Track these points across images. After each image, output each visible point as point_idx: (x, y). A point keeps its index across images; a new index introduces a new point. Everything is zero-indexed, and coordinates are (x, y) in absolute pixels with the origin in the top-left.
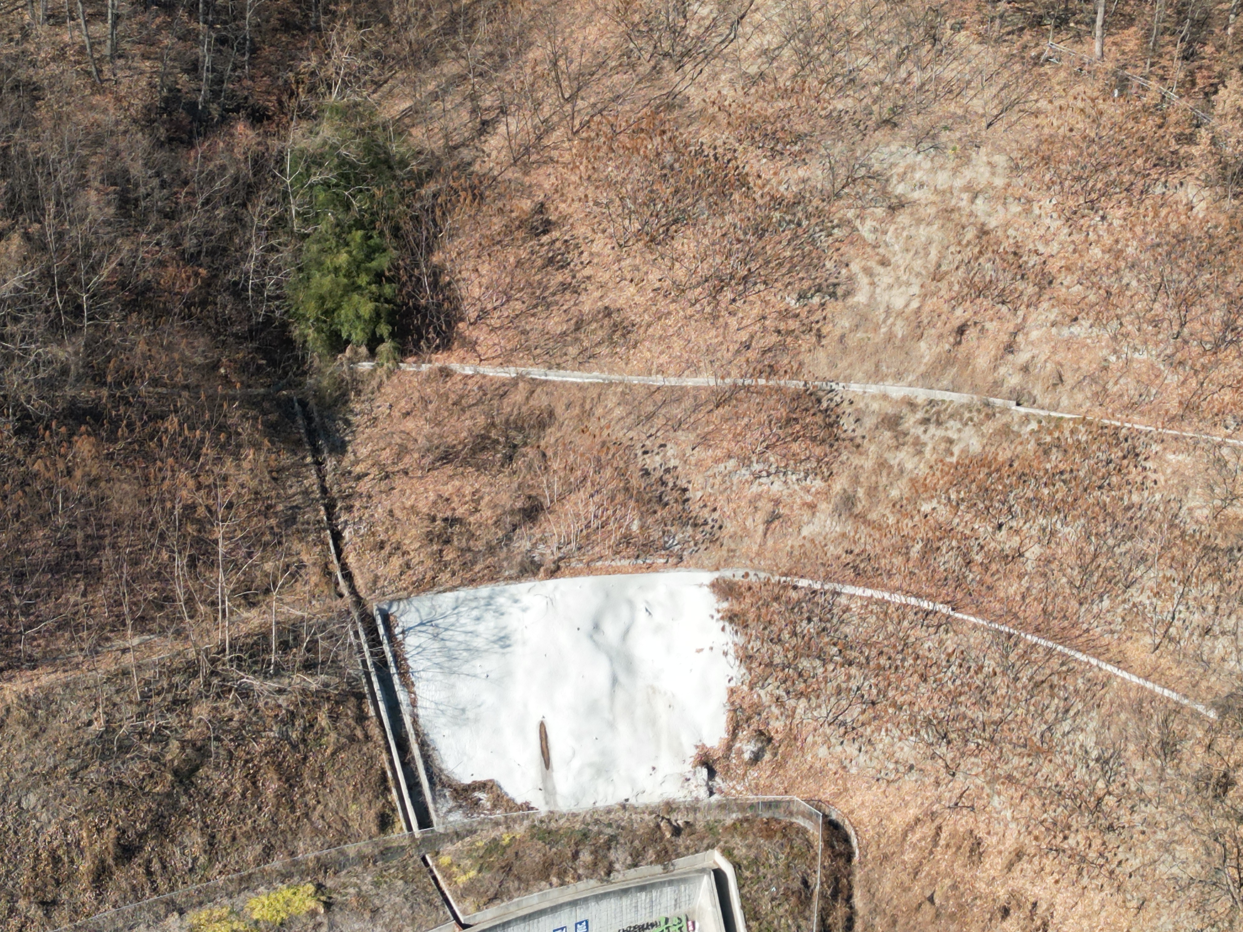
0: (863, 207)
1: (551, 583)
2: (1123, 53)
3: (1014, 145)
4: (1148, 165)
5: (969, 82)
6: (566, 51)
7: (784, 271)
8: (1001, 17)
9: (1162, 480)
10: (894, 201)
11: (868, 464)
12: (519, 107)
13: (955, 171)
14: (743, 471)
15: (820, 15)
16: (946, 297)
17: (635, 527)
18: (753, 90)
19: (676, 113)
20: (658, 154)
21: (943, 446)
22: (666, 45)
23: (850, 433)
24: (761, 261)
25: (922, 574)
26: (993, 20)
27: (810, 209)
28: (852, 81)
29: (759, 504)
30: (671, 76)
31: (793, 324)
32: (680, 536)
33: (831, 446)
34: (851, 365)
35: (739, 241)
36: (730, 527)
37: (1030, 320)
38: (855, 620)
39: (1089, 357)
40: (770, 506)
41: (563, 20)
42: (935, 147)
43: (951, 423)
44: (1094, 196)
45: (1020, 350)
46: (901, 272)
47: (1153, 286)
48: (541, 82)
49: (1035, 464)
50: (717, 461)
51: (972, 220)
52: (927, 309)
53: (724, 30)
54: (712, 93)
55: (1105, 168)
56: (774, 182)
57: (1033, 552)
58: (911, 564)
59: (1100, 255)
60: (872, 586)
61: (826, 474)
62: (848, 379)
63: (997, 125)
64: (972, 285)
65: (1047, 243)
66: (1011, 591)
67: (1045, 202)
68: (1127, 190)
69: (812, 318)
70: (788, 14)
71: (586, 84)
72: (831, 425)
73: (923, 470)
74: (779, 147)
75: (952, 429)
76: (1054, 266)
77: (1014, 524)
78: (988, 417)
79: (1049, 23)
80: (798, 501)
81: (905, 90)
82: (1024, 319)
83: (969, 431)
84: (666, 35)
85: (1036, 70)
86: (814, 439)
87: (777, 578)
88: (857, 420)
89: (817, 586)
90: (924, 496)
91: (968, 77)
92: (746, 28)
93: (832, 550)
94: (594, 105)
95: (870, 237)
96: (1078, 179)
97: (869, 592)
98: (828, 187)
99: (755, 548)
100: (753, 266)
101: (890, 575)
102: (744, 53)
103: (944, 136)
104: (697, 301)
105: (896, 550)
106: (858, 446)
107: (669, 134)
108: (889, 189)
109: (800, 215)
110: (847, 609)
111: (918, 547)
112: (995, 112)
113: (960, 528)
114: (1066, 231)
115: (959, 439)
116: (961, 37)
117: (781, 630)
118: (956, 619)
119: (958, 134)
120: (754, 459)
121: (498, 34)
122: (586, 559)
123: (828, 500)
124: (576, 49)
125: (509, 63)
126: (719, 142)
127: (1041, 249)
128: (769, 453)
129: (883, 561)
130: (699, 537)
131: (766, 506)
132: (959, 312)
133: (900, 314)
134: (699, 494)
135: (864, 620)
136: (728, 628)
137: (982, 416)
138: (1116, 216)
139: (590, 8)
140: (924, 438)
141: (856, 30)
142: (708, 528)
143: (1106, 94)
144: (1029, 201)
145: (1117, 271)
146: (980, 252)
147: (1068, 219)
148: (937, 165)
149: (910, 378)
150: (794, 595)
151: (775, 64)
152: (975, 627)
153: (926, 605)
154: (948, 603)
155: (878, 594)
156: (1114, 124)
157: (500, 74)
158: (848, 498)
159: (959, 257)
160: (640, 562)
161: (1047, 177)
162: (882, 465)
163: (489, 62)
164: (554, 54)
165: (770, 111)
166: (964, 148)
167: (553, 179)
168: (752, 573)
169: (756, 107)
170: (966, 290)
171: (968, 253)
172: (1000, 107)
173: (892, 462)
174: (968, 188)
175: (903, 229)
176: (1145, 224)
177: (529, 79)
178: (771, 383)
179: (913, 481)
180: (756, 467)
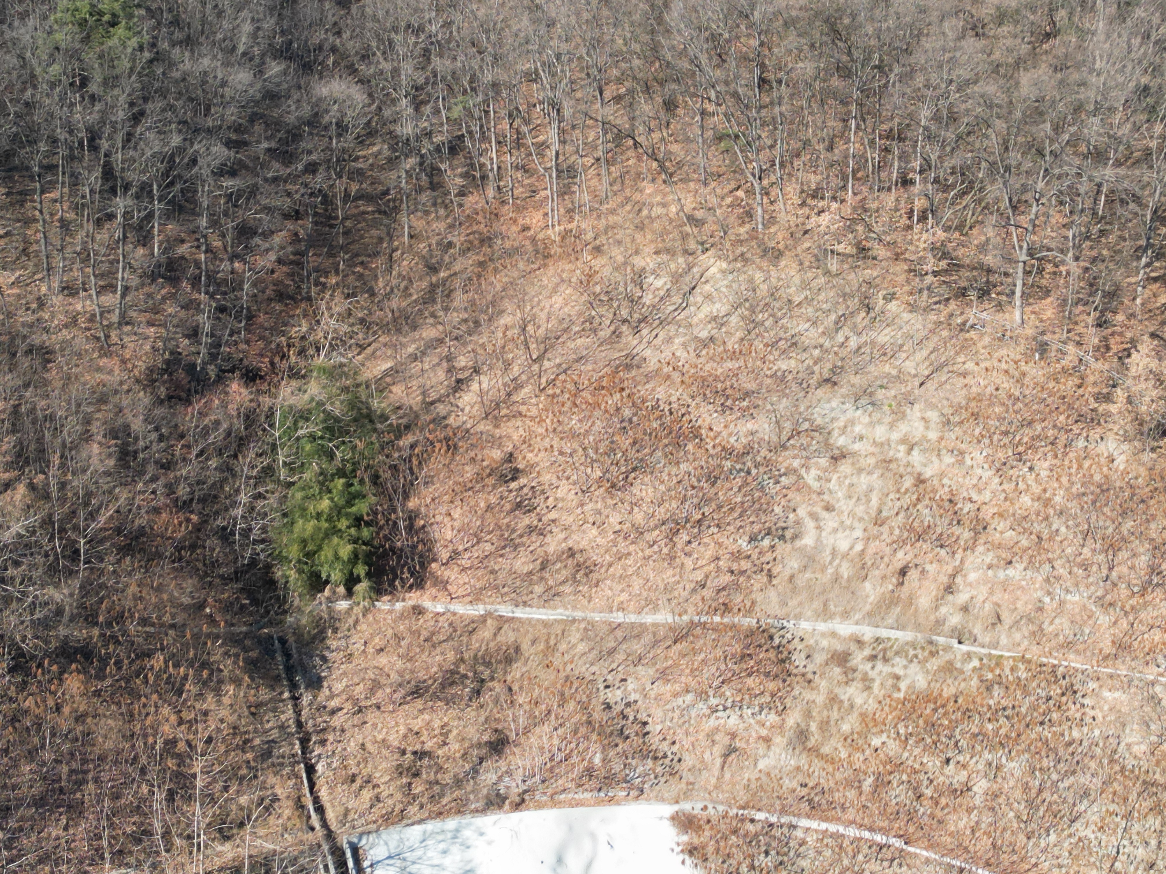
0: (808, 458)
1: (516, 816)
2: (1042, 321)
3: (945, 402)
4: (1070, 422)
5: (901, 346)
6: (534, 317)
7: (736, 515)
8: (929, 288)
9: (1099, 716)
10: (836, 452)
11: (820, 699)
12: (491, 368)
13: (892, 425)
14: (701, 705)
15: (764, 287)
16: (889, 541)
17: (597, 760)
18: (704, 352)
19: (634, 373)
20: (618, 409)
21: (890, 682)
22: (624, 313)
23: (801, 669)
24: (714, 506)
25: (874, 808)
26: (921, 291)
27: (758, 459)
28: (795, 344)
29: (717, 738)
30: (629, 340)
31: (745, 565)
32: (640, 769)
33: (784, 681)
34: (800, 604)
35: (694, 488)
36: (689, 760)
37: (967, 564)
38: (812, 854)
39: (1024, 598)
40: (726, 740)
41: (532, 291)
42: (873, 404)
43: (897, 660)
44: (1021, 449)
45: (959, 591)
46: (844, 517)
47: (1082, 532)
48: (511, 346)
49: (978, 700)
50: (676, 695)
51: (909, 469)
52: (870, 551)
53: (677, 299)
54: (667, 355)
55: (1030, 424)
56: (725, 434)
57: (980, 786)
58: (863, 798)
59: (1029, 503)
60: (826, 819)
61: (780, 708)
62: (798, 617)
63: (929, 384)
64: (911, 529)
65: (980, 491)
66: (961, 825)
67: (976, 454)
68: (1052, 444)
69: (763, 560)
70: (735, 286)
71: (552, 347)
72: (783, 661)
73: (872, 705)
74: (729, 403)
75: (898, 665)
76: (987, 512)
77: (961, 758)
78: (932, 654)
79: (973, 295)
80: (754, 734)
81: (843, 353)
82: (962, 561)
83: (914, 668)
84: (625, 303)
85: (962, 336)
86: (767, 674)
87: (735, 811)
88: (808, 657)
89: (773, 819)
90: (874, 730)
91: (900, 342)
92: (697, 298)
93: (788, 783)
94: (560, 365)
95: (815, 485)
96: (1006, 433)
97: (824, 826)
98: (775, 439)
99: (713, 781)
100: (707, 510)
101: (844, 808)
102: (695, 320)
103: (880, 394)
104: (655, 542)
105: (849, 784)
106: (810, 682)
107: (627, 391)
108: (831, 441)
109: (749, 464)
110: (803, 843)
111: (870, 780)
112: (927, 373)
113: (910, 762)
114: (997, 480)
115: (906, 675)
116: (893, 306)
117: (739, 864)
118: (909, 853)
119: (893, 392)
120: (711, 693)
121: (473, 303)
122: (550, 791)
123: (782, 734)
124: (543, 316)
125: (483, 329)
126: (674, 399)
127: (975, 497)
128: (725, 687)
129: (837, 795)
130: (659, 769)
131: (722, 740)
132: (900, 554)
133: (845, 556)
134: (659, 727)
135: (820, 853)
136: (688, 861)
137: (926, 653)
138: (1043, 467)
139: (556, 280)
140: (872, 674)
141: (797, 300)
142: (667, 761)
143: (1028, 358)
144: (962, 453)
145: (1046, 518)
146: (918, 499)
147: (998, 470)
148: (875, 419)
149: (857, 616)
150: (751, 828)
151: (724, 329)
152: (927, 861)
153: (879, 838)
154: (901, 836)
155: (832, 828)
156: (1036, 384)
157: (475, 338)
158: (802, 732)
159: (898, 504)
160: (602, 794)
161: (977, 432)
162: (833, 700)
163: (464, 327)
164: (524, 320)
165: (720, 370)
166: (899, 404)
167: (521, 431)
168: (710, 806)
169: (707, 367)
170: (906, 534)
171: (906, 501)
172: (931, 369)
173: (842, 697)
174: (903, 441)
175: (846, 477)
176: (1070, 475)
177: (500, 343)
178: (726, 620)
179: (863, 716)
180: (713, 701)
